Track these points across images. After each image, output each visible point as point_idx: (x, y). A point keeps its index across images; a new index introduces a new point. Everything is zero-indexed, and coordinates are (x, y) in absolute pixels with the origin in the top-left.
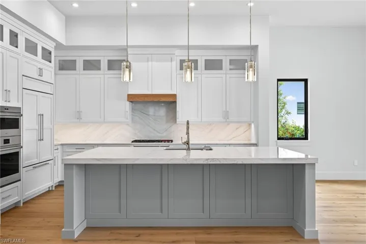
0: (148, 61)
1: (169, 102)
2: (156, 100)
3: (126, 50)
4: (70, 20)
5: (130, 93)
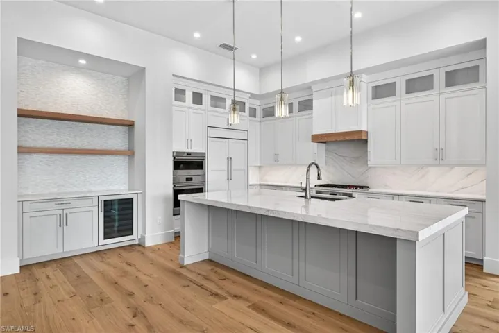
0: (332, 96)
1: (357, 141)
2: (341, 138)
3: (310, 88)
4: (262, 71)
5: (314, 133)
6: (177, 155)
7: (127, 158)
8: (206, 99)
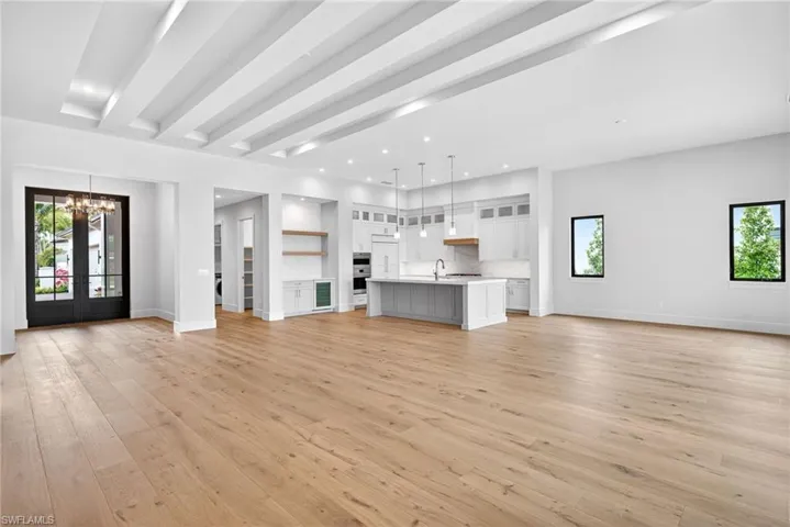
1: (472, 245)
3: (442, 208)
4: (409, 194)
5: (446, 239)
6: (355, 254)
7: (320, 257)
8: (371, 216)
